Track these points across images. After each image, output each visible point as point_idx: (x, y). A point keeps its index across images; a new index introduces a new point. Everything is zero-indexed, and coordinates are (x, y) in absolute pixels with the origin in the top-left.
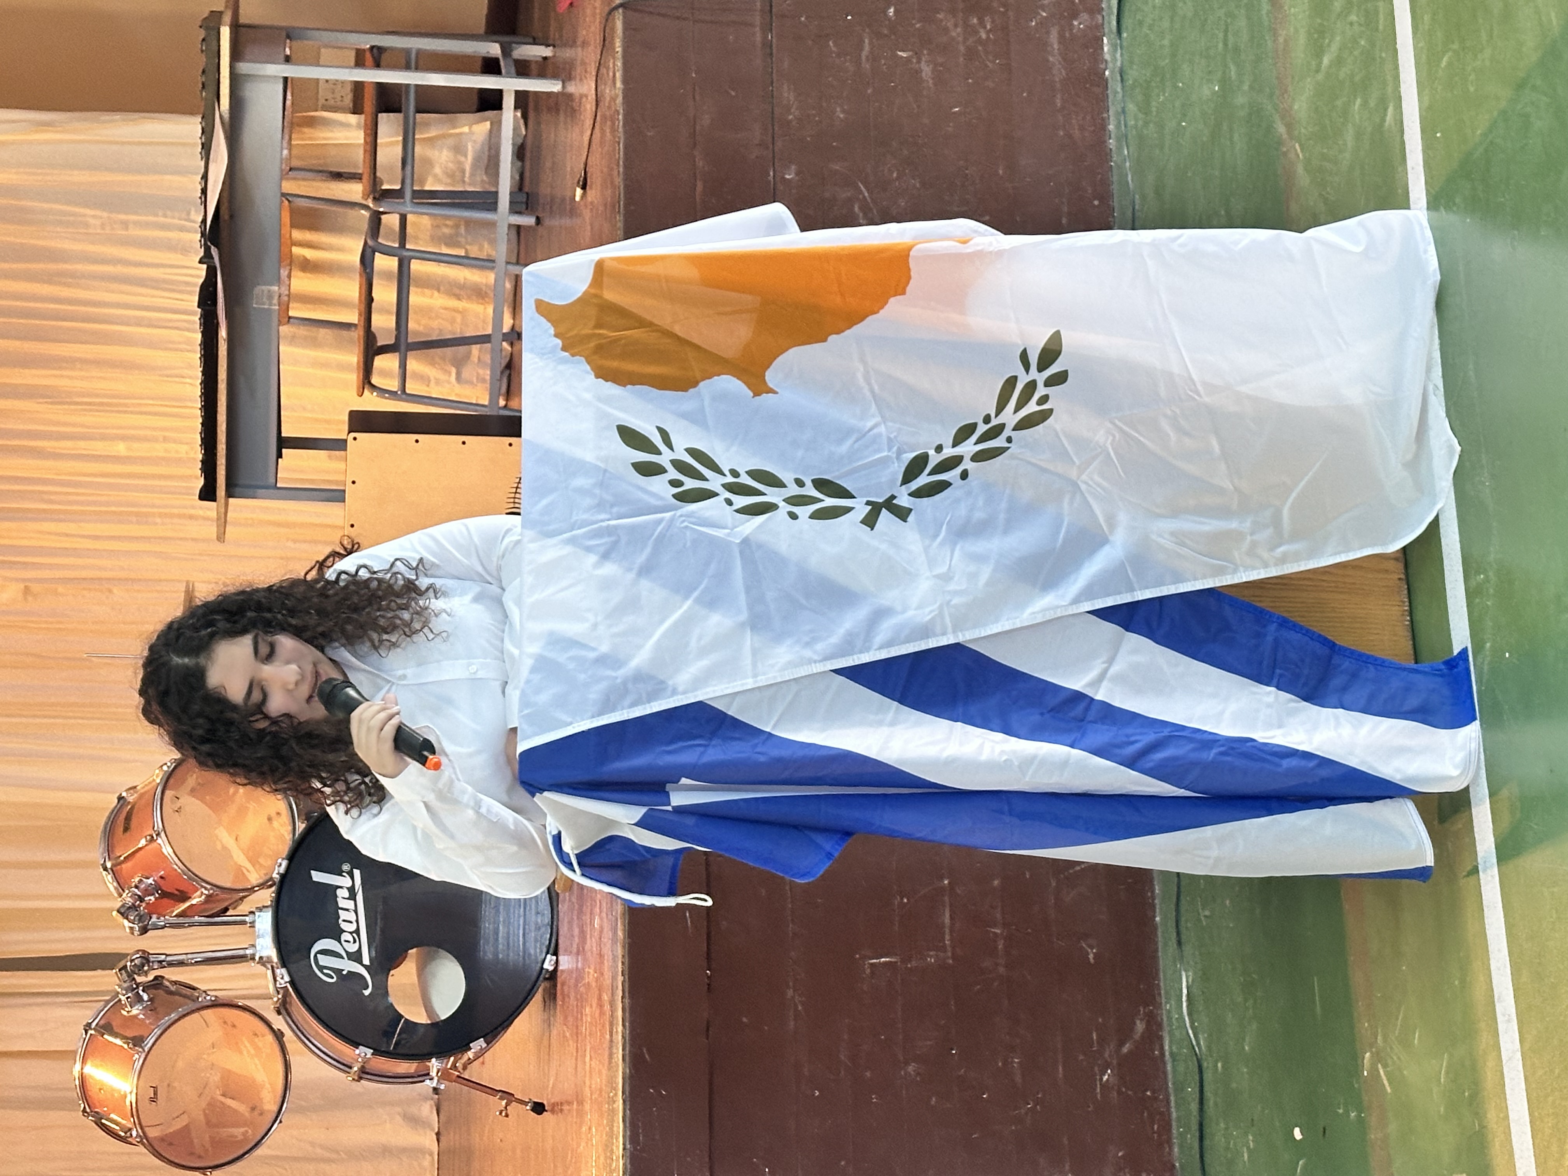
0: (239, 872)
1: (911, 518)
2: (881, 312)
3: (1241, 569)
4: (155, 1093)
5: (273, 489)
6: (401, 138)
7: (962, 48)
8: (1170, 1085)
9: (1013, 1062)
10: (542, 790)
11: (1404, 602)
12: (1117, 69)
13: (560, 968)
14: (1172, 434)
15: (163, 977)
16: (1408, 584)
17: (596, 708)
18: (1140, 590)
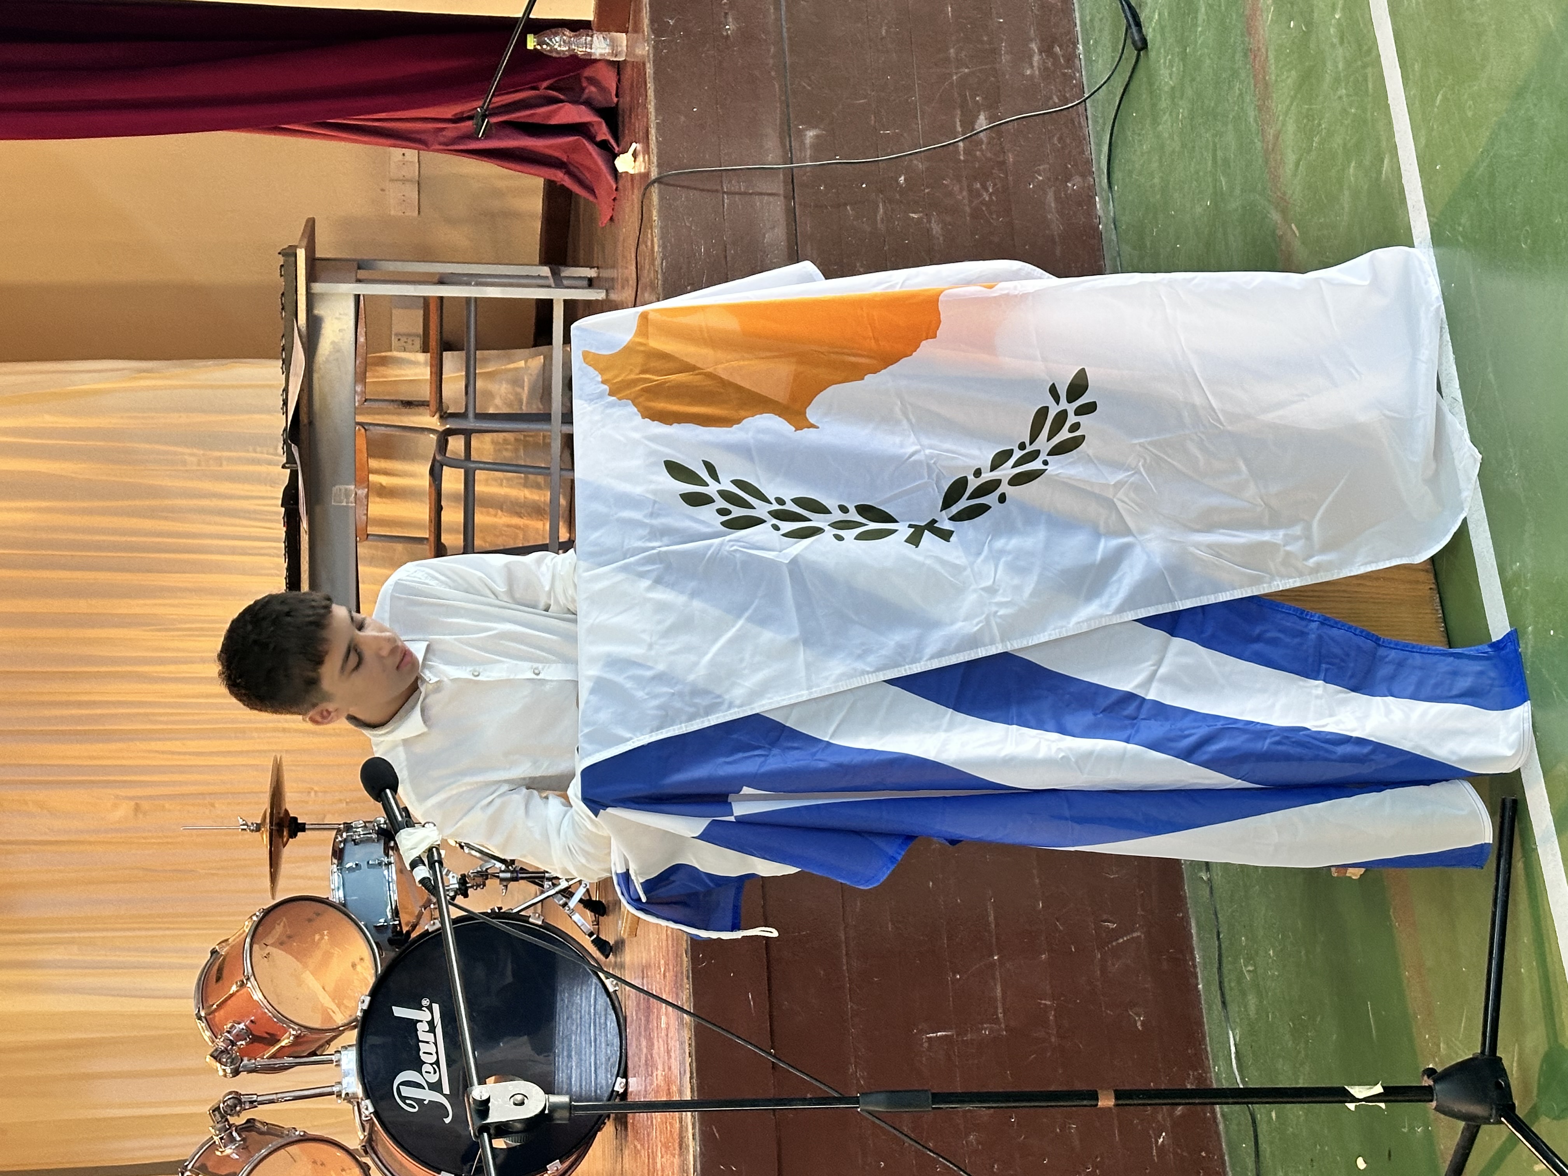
0: (327, 1015)
1: (953, 539)
2: (915, 354)
3: (1277, 578)
6: (464, 373)
7: (968, 209)
8: (1224, 1145)
9: (1070, 1128)
11: (1437, 610)
12: (1111, 220)
13: (630, 1090)
14: (1199, 456)
15: (254, 1120)
16: (1439, 593)
17: (655, 723)
18: (1181, 600)
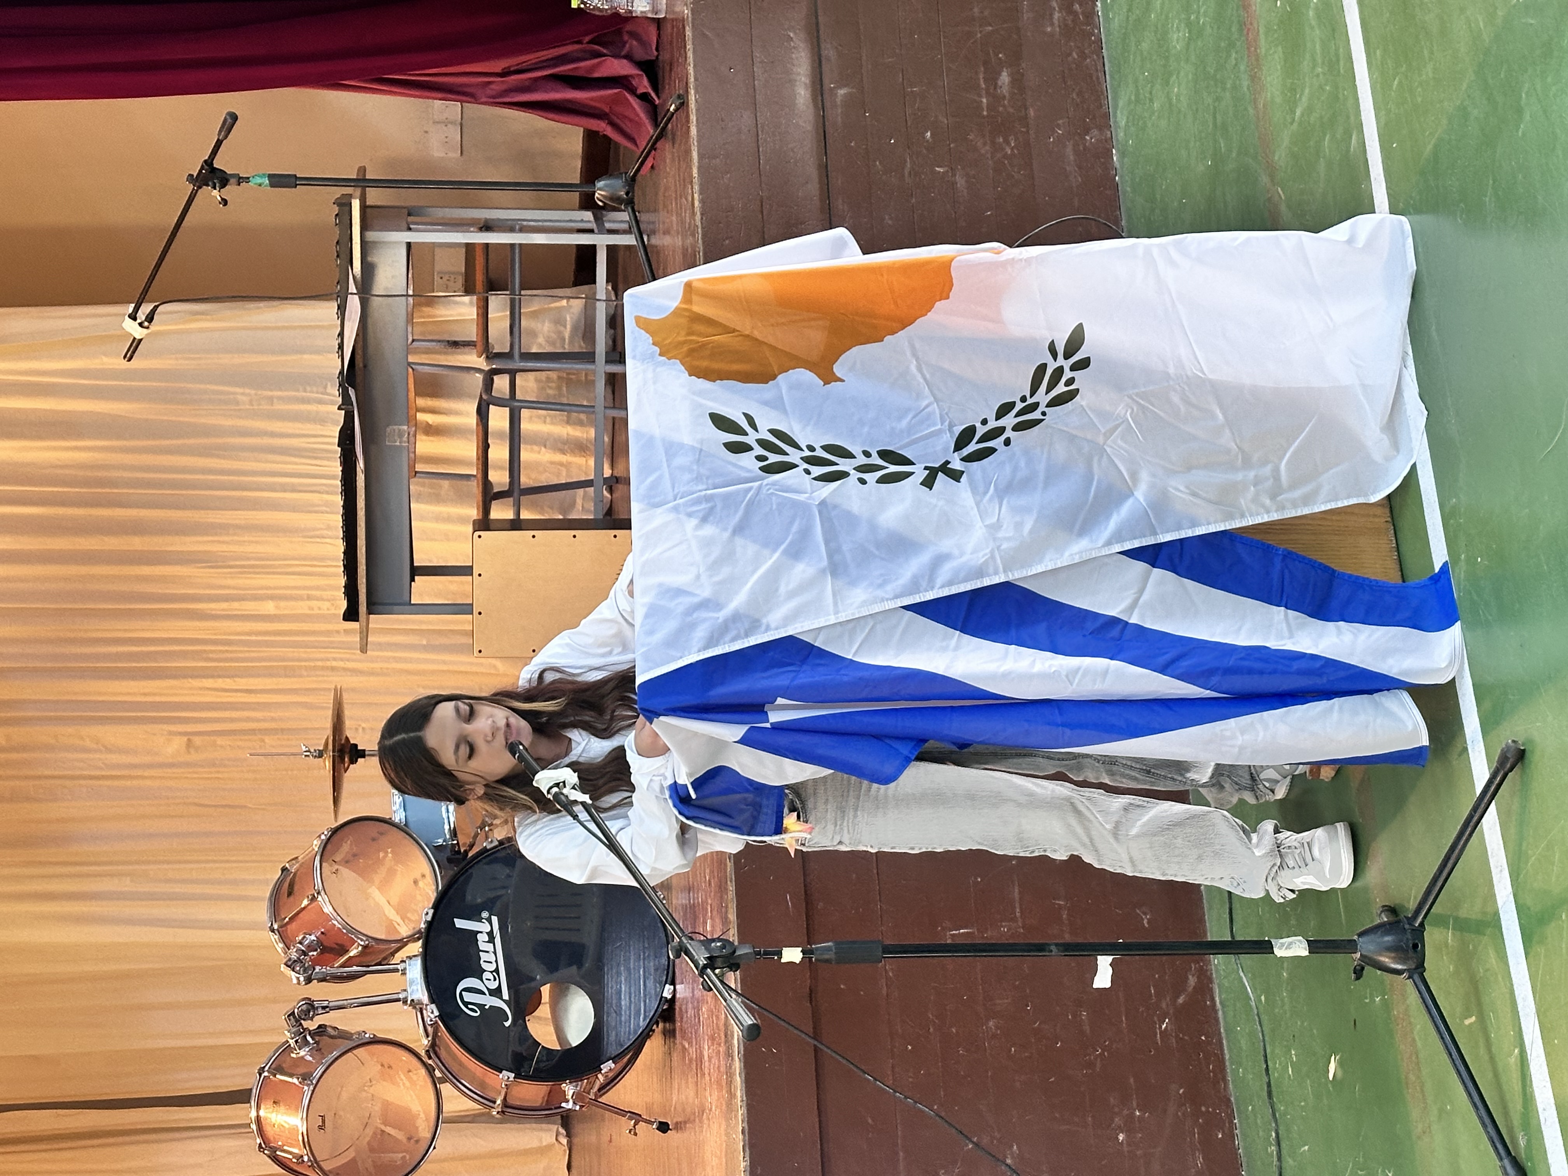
0: (391, 926)
1: (963, 479)
2: (929, 314)
3: (1247, 514)
4: (324, 1121)
5: (406, 606)
6: (508, 313)
7: (990, 163)
8: (1222, 1030)
9: (1081, 1015)
10: (658, 715)
11: (1391, 540)
12: (1127, 172)
13: (678, 996)
14: (1181, 406)
15: (326, 1026)
16: (1394, 525)
17: (701, 644)
18: (1162, 533)
